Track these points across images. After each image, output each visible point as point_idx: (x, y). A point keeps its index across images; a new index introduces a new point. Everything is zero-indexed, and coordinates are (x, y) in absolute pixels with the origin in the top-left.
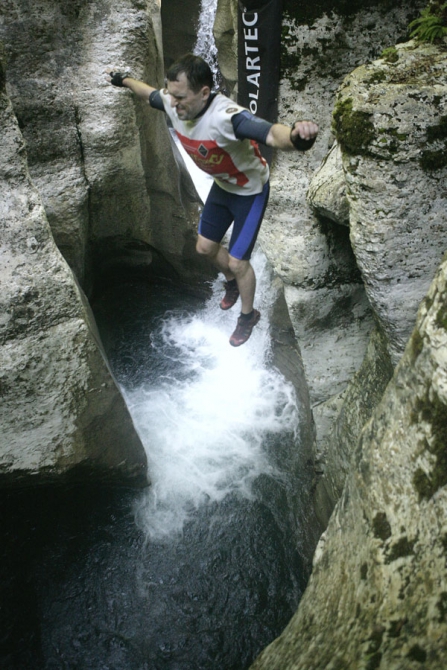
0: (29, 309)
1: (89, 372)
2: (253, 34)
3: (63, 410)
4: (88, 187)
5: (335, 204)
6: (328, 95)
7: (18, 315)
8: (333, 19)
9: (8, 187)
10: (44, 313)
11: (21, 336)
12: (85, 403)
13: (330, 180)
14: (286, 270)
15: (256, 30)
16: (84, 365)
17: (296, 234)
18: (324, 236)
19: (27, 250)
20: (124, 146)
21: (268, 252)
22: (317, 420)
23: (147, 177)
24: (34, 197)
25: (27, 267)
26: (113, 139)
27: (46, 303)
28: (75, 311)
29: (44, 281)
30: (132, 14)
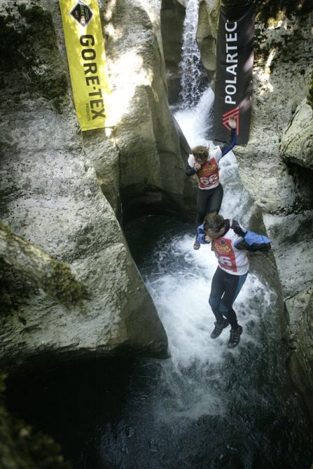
0: (88, 238)
1: (128, 280)
2: (233, 37)
3: (111, 307)
4: (118, 152)
5: (303, 153)
6: (290, 74)
7: (81, 242)
8: (292, 20)
9: (71, 156)
10: (98, 241)
11: (83, 257)
12: (126, 301)
13: (297, 137)
14: (264, 202)
15: (236, 34)
16: (124, 275)
17: (270, 176)
18: (291, 177)
19: (85, 198)
20: (142, 122)
21: (250, 190)
22: (289, 310)
23: (157, 142)
24: (88, 162)
25: (85, 210)
26: (134, 118)
27: (99, 233)
28: (118, 238)
29: (97, 219)
30: (143, 33)
